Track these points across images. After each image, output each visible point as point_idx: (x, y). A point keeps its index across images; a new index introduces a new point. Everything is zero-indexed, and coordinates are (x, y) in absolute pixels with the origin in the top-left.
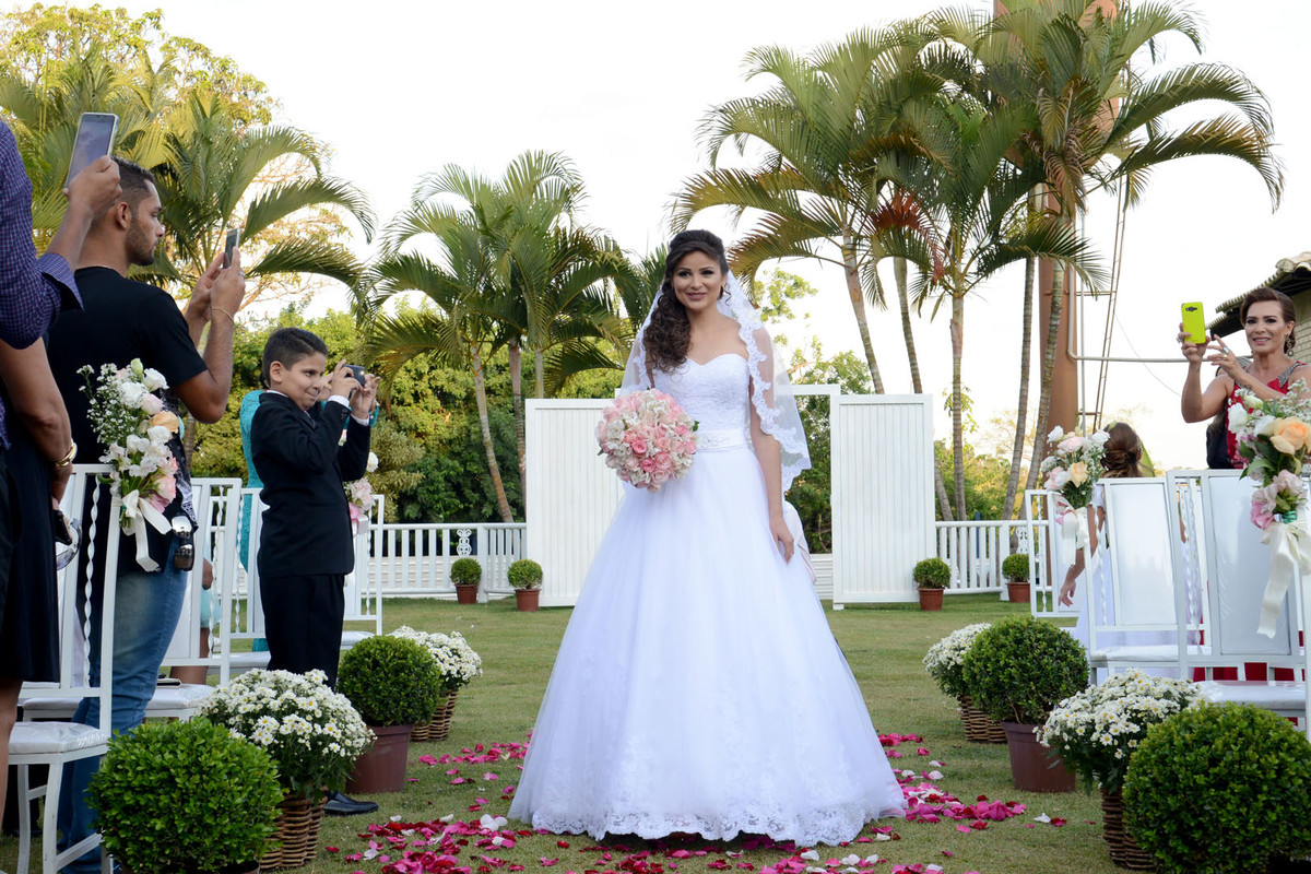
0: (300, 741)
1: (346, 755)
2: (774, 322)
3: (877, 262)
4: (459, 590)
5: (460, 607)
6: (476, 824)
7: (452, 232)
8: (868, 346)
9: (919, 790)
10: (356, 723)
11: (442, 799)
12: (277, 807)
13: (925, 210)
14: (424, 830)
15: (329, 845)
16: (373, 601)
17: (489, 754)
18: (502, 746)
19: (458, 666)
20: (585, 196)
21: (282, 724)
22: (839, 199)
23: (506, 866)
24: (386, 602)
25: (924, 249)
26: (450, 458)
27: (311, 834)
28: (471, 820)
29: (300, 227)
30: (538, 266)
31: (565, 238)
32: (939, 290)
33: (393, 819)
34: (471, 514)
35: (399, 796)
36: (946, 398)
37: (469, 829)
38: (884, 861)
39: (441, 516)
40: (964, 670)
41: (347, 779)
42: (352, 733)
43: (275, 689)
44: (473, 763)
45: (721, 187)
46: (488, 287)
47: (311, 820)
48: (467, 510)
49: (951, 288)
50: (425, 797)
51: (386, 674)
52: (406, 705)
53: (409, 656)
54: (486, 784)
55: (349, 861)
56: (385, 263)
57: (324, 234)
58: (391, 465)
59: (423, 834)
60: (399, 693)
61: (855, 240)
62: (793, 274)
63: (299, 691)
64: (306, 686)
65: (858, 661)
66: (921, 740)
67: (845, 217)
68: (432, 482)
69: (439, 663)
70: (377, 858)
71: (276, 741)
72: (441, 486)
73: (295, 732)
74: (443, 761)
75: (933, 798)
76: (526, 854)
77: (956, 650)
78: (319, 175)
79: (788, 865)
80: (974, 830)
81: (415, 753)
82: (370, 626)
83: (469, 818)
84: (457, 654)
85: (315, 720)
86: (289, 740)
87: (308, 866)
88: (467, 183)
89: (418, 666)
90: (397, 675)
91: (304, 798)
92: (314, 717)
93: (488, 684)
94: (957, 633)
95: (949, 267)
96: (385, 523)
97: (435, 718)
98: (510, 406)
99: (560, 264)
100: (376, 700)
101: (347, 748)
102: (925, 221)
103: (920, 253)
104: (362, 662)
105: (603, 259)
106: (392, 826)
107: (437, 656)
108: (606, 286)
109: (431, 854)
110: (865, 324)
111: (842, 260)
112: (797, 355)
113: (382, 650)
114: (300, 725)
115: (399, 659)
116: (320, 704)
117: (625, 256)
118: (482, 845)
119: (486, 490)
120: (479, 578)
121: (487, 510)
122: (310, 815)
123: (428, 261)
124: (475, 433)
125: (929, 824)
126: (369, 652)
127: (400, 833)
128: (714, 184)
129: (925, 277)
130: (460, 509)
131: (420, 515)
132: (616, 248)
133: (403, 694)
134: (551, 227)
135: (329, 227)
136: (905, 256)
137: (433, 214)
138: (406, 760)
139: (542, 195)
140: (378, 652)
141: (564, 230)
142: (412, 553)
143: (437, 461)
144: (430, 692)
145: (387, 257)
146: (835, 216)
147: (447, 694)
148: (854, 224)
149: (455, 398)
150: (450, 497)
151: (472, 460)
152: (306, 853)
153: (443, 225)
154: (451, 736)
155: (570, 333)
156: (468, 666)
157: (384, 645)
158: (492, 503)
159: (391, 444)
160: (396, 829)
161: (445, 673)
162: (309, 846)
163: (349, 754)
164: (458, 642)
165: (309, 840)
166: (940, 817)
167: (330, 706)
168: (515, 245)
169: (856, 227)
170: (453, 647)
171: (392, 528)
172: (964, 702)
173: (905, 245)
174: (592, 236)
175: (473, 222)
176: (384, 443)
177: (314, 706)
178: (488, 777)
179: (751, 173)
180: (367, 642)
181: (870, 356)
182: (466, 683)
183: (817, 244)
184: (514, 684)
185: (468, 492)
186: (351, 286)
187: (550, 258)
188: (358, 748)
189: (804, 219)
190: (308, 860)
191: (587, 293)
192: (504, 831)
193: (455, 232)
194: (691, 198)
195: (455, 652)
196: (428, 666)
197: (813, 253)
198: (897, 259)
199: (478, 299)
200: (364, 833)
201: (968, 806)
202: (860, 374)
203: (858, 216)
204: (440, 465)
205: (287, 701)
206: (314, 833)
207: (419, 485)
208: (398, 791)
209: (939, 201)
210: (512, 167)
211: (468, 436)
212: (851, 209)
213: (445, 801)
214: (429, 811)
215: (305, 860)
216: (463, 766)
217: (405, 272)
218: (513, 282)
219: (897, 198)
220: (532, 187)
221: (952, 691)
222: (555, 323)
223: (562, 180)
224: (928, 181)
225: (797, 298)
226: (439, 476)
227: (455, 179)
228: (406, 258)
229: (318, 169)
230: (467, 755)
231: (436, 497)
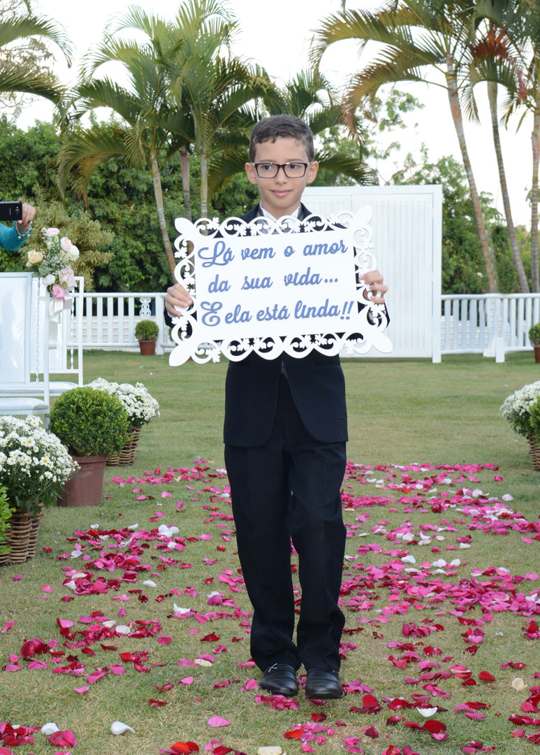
0: (23, 470)
1: (57, 481)
2: (390, 130)
3: (473, 85)
4: (142, 345)
5: (142, 358)
6: (155, 532)
7: (135, 61)
8: (465, 154)
9: (494, 509)
10: (65, 458)
11: (129, 511)
12: (6, 523)
13: (513, 42)
14: (116, 536)
15: (45, 546)
16: (76, 352)
17: (165, 477)
18: (175, 471)
19: (141, 409)
20: (240, 31)
21: (9, 457)
22: (443, 33)
23: (179, 564)
24: (86, 353)
25: (512, 75)
26: (134, 239)
27: (31, 538)
28: (151, 529)
29: (14, 53)
30: (203, 89)
31: (224, 66)
32: (523, 107)
33: (93, 527)
34: (151, 283)
35: (96, 509)
36: (527, 192)
37: (150, 536)
38: (465, 565)
39: (128, 285)
40: (531, 418)
41: (58, 498)
42: (62, 464)
43: (3, 430)
44: (153, 483)
45: (350, 24)
46: (164, 106)
47: (31, 529)
48: (147, 280)
49: (532, 106)
50: (117, 510)
51: (87, 417)
52: (102, 440)
53: (104, 403)
54: (163, 501)
55: (60, 559)
56: (82, 85)
57: (33, 58)
58: (88, 246)
59: (116, 539)
60: (97, 431)
61: (456, 67)
62: (405, 92)
63: (21, 433)
64: (26, 428)
65: (450, 404)
66: (497, 469)
67: (448, 47)
68: (120, 259)
69: (127, 407)
70: (81, 557)
71: (5, 470)
72: (128, 262)
73: (18, 463)
74: (130, 482)
75: (505, 516)
76: (193, 555)
77: (526, 400)
78: (30, 11)
79: (391, 567)
80: (535, 541)
81: (110, 474)
82: (74, 378)
83: (149, 527)
84: (140, 400)
85: (34, 454)
86: (14, 469)
87: (30, 562)
88: (146, 20)
89: (111, 411)
90: (95, 418)
91: (26, 512)
92: (33, 452)
93: (165, 421)
94: (527, 387)
95: (532, 89)
96: (85, 291)
97: (124, 449)
98: (181, 199)
99: (221, 87)
100: (80, 436)
101: (58, 475)
102: (512, 50)
103: (509, 78)
104: (69, 408)
105: (254, 83)
106: (92, 532)
107: (125, 401)
108: (256, 104)
109: (121, 554)
110: (463, 136)
111: (445, 84)
112: (409, 158)
113: (83, 399)
114: (22, 458)
115: (97, 405)
116: (37, 443)
117: (272, 81)
118: (160, 548)
119: (162, 264)
120: (157, 335)
121: (163, 281)
122: (31, 524)
123: (116, 84)
124: (154, 220)
125: (500, 536)
126: (73, 401)
127: (98, 538)
128: (344, 21)
129: (512, 97)
130: (142, 279)
131: (111, 284)
132: (265, 74)
133: (100, 432)
134: (213, 57)
135: (38, 53)
136: (497, 81)
137: (119, 46)
138: (102, 481)
139: (206, 30)
140: (80, 400)
141: (224, 60)
142: (105, 313)
143: (124, 242)
144: (120, 431)
145: (84, 81)
146: (441, 48)
147: (133, 430)
148: (455, 54)
149: (138, 191)
150: (134, 270)
151: (152, 241)
152: (28, 553)
153: (128, 54)
154: (136, 463)
155: (228, 143)
156: (149, 409)
157: (85, 394)
158: (167, 275)
159: (88, 230)
160: (95, 534)
161: (131, 415)
162: (30, 547)
163: (59, 480)
164: (141, 390)
165: (30, 543)
166: (509, 530)
167: (45, 444)
168: (185, 72)
169: (457, 56)
170: (138, 394)
171: (90, 296)
172: (531, 440)
173: (497, 71)
174: (246, 64)
175: (151, 52)
176: (83, 229)
177: (33, 444)
178: (164, 495)
179: (373, 12)
180: (72, 392)
181: (466, 161)
182: (147, 422)
183: (425, 70)
184: (184, 420)
185: (148, 266)
186: (56, 103)
187: (213, 82)
188: (66, 476)
189: (416, 50)
190: (30, 557)
191: (242, 110)
192: (178, 538)
193: (138, 62)
194: (325, 33)
195: (139, 399)
196: (118, 411)
197: (423, 78)
198: (491, 83)
199: (156, 115)
200: (71, 538)
201: (531, 522)
202: (459, 173)
203: (459, 47)
204: (127, 245)
205: (12, 440)
206: (34, 538)
207: (110, 262)
208: (96, 505)
209: (526, 34)
210: (182, 7)
211: (148, 222)
212: (453, 41)
213: (132, 514)
214: (120, 521)
215: (27, 558)
216: (145, 485)
217: (97, 92)
218: (184, 102)
219: (491, 33)
220: (198, 23)
221: (523, 432)
222: (217, 135)
223: (222, 18)
224: (516, 18)
225: (408, 111)
226: (126, 253)
227: (136, 16)
228: (98, 81)
229: (29, 7)
230: (148, 477)
231: (123, 270)
